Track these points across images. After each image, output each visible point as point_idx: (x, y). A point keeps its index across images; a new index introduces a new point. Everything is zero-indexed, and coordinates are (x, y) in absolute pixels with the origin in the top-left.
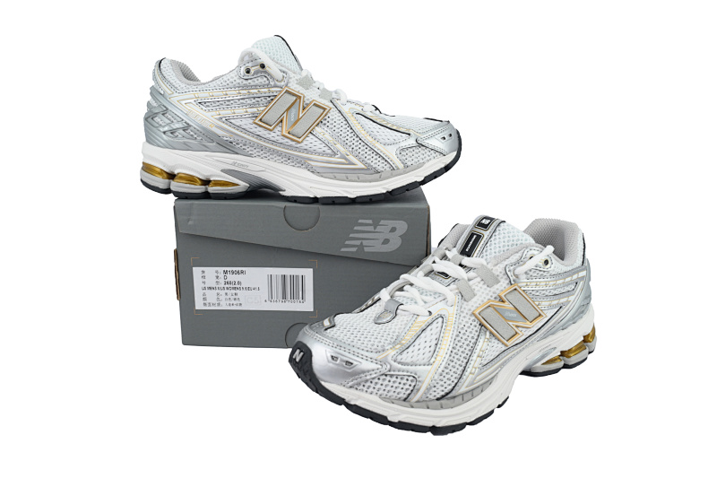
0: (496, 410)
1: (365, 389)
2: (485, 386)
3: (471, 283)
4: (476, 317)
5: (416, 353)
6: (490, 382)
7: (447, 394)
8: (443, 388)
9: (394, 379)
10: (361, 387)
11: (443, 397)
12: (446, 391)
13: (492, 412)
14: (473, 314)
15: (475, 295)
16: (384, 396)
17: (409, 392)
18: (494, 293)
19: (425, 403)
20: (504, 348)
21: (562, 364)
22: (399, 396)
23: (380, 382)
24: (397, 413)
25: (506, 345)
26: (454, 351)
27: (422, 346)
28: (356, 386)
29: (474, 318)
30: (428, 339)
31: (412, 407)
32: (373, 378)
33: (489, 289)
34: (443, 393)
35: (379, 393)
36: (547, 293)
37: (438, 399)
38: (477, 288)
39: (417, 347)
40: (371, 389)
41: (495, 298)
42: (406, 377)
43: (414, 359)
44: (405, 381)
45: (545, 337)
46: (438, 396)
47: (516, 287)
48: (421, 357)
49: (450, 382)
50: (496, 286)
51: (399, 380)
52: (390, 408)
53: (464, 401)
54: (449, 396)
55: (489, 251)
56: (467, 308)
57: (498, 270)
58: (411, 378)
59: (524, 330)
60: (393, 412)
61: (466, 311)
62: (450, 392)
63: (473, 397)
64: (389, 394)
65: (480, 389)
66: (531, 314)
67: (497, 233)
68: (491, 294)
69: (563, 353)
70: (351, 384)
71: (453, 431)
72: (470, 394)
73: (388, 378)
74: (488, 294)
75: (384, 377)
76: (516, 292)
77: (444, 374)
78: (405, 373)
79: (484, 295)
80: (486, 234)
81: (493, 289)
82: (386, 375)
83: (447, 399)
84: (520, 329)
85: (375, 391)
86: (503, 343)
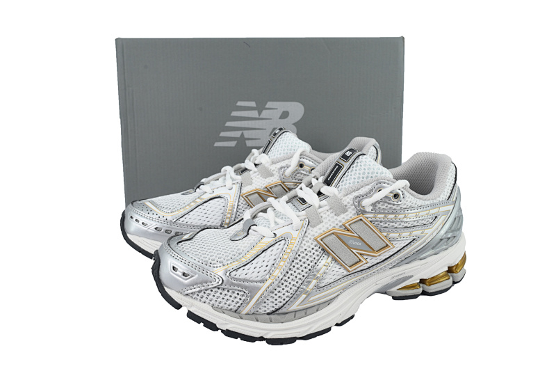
0: (334, 329)
1: (199, 298)
2: (321, 306)
3: (320, 210)
4: (318, 242)
5: (251, 271)
6: (329, 302)
7: (277, 310)
8: (274, 305)
9: (226, 292)
10: (195, 296)
11: (273, 312)
12: (277, 307)
13: (328, 330)
14: (316, 240)
15: (321, 222)
16: (216, 306)
17: (239, 305)
18: (340, 222)
19: (254, 316)
20: (345, 273)
21: (420, 290)
22: (230, 308)
23: (212, 293)
24: (225, 322)
25: (349, 271)
26: (290, 272)
27: (259, 265)
28: (191, 295)
29: (316, 243)
30: (266, 260)
31: (241, 318)
32: (206, 290)
33: (336, 217)
34: (273, 309)
35: (212, 303)
36: (396, 225)
37: (268, 314)
38: (324, 216)
39: (254, 266)
40: (204, 299)
41: (341, 227)
42: (237, 292)
43: (248, 277)
44: (235, 295)
45: (398, 265)
46: (268, 311)
47: (361, 218)
48: (255, 274)
49: (281, 300)
50: (342, 216)
51: (229, 294)
52: (219, 317)
53: (295, 318)
54: (280, 311)
55: (345, 181)
56: (312, 233)
57: (348, 200)
58: (242, 293)
59: (370, 258)
60: (221, 321)
61: (309, 236)
62: (280, 309)
63: (306, 315)
64: (221, 305)
65: (315, 308)
66: (376, 244)
67: (354, 165)
68: (337, 222)
69: (422, 281)
70: (186, 292)
71: (282, 344)
72: (303, 312)
73: (220, 291)
74: (334, 222)
75: (216, 289)
76: (361, 222)
77: (276, 292)
78: (236, 288)
79: (329, 223)
80: (346, 165)
81: (339, 218)
82: (219, 288)
83: (278, 314)
84: (365, 257)
85: (208, 301)
86: (345, 269)
